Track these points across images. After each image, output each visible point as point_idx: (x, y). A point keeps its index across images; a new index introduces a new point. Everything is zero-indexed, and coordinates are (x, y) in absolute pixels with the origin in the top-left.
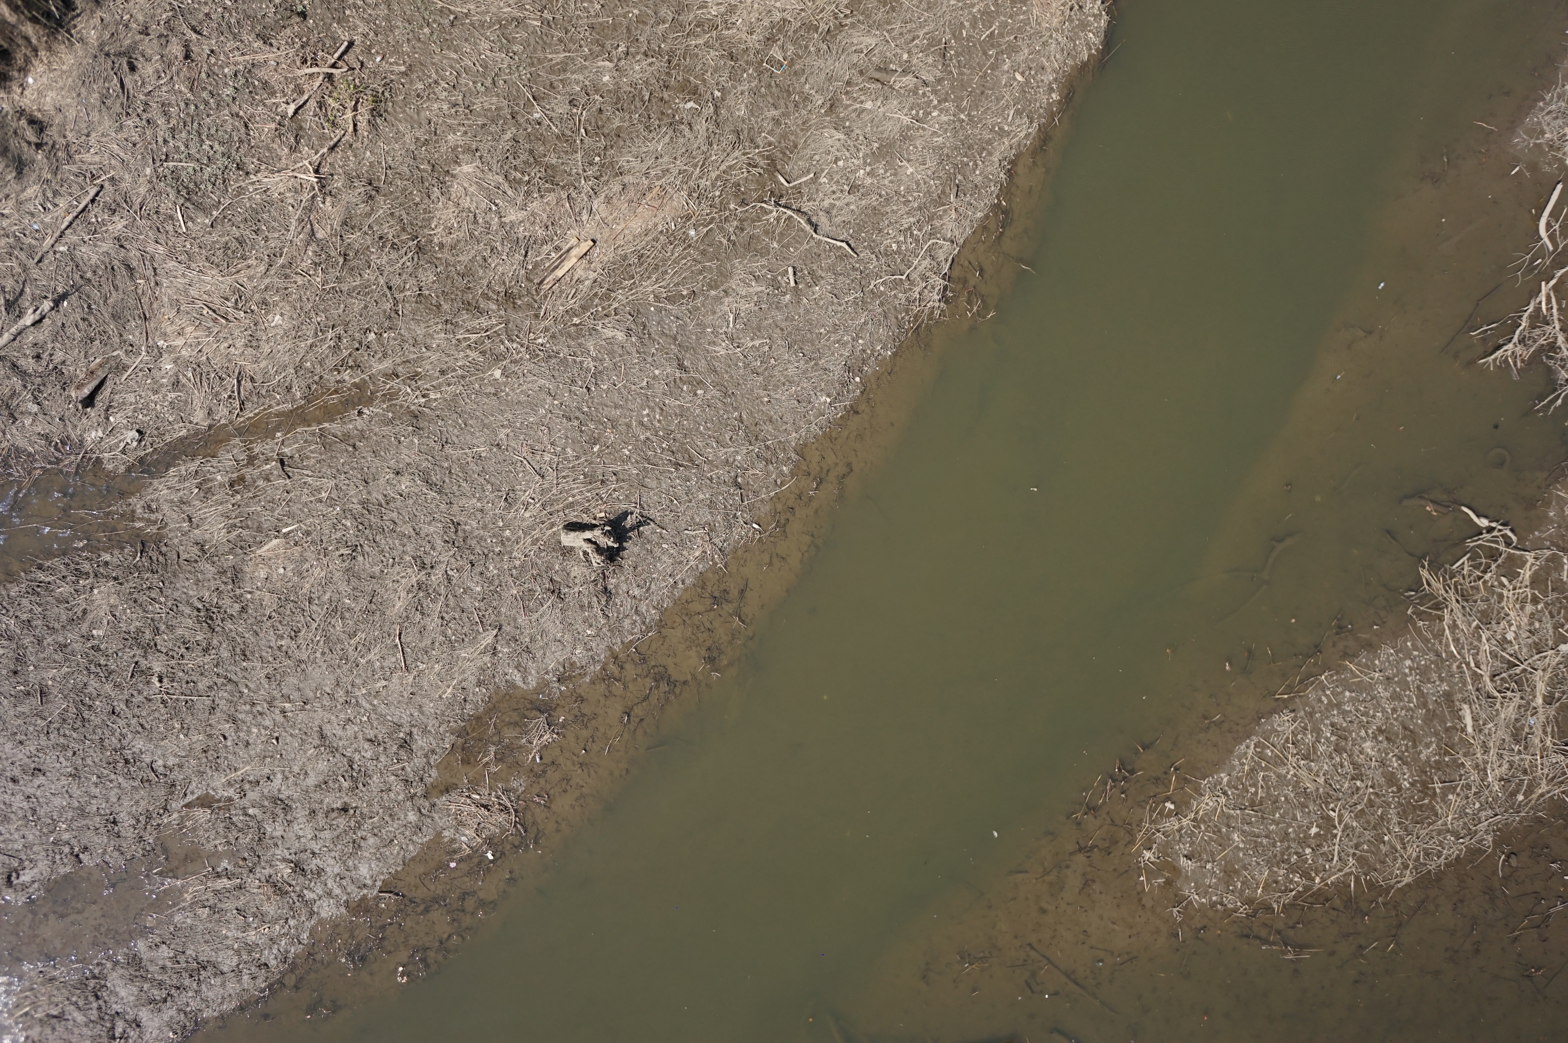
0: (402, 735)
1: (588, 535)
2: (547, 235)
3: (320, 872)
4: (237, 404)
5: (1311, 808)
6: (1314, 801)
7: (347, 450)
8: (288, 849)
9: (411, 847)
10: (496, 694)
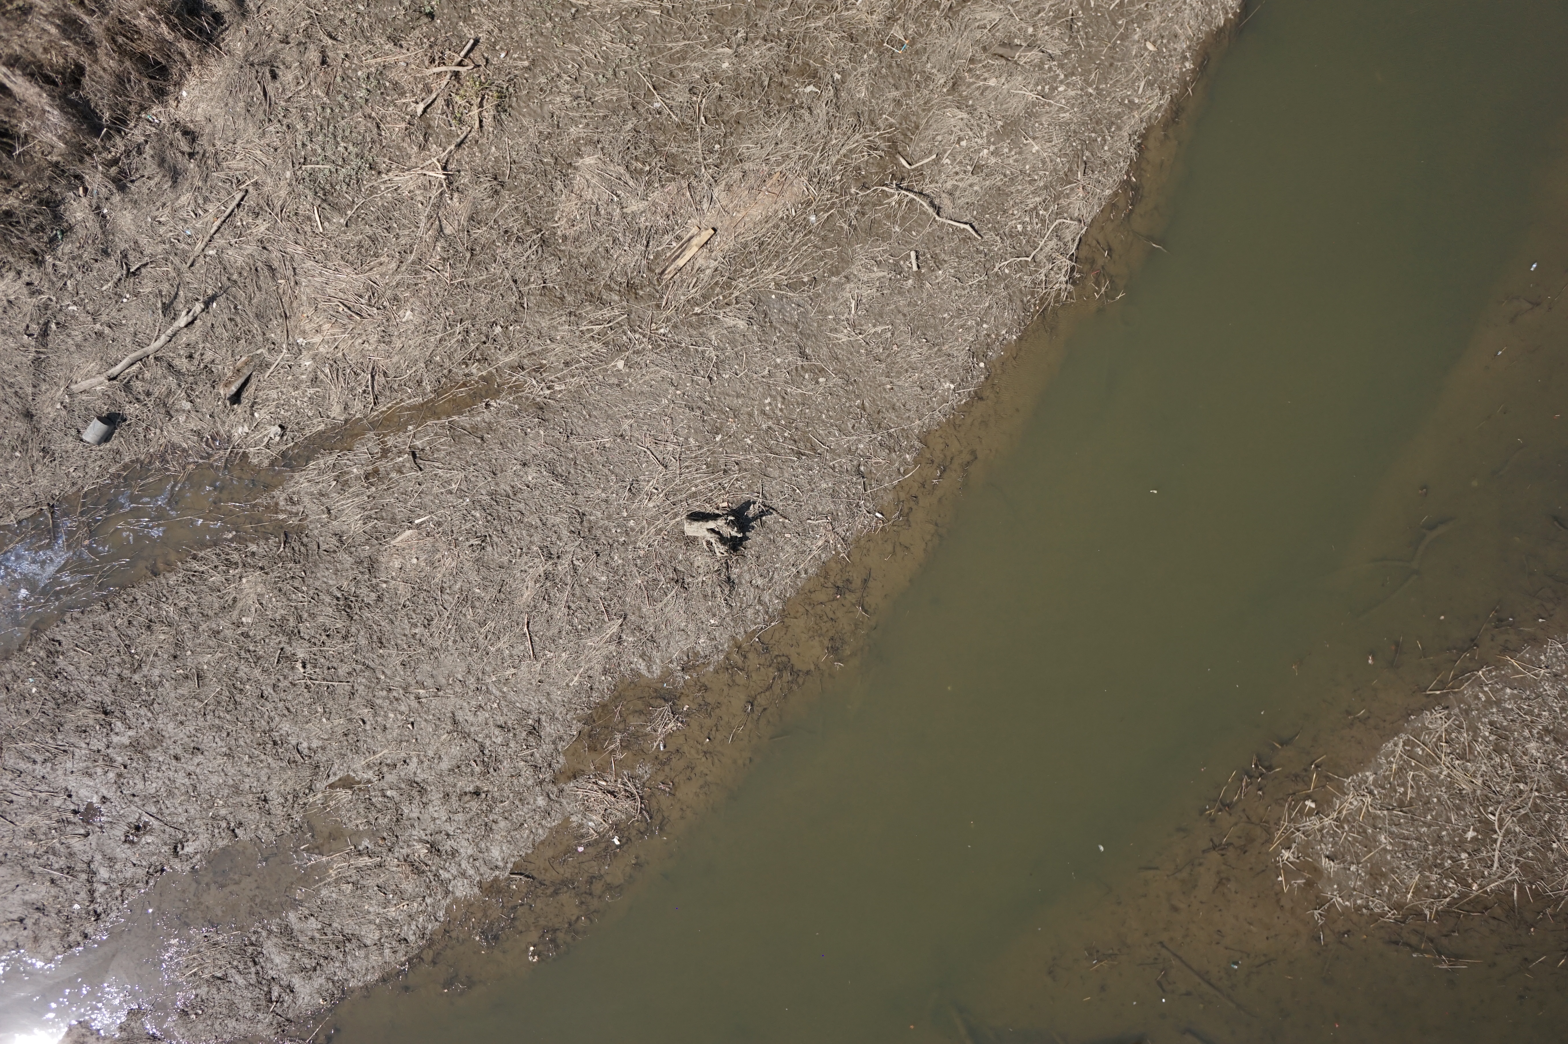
0: (530, 722)
1: (711, 524)
2: (668, 225)
3: (454, 853)
4: (371, 399)
5: (1467, 810)
6: (1471, 804)
7: (475, 443)
8: (424, 830)
9: (540, 831)
10: (622, 682)
